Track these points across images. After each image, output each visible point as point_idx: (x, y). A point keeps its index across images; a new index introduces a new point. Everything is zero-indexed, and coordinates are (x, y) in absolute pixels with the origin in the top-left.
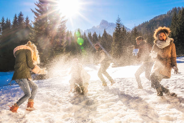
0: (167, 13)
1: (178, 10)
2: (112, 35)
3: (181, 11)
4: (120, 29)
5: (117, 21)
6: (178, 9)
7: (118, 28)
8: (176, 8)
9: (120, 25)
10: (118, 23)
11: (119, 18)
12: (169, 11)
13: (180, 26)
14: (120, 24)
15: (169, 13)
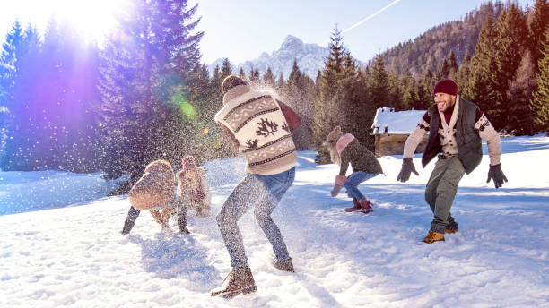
0: (466, 18)
1: (495, 9)
2: (313, 76)
3: (505, 13)
4: (340, 60)
5: (334, 40)
6: (496, 6)
7: (334, 58)
8: (490, 4)
9: (340, 51)
10: (335, 44)
11: (336, 30)
12: (471, 13)
13: (500, 54)
14: (339, 49)
15: (471, 19)
